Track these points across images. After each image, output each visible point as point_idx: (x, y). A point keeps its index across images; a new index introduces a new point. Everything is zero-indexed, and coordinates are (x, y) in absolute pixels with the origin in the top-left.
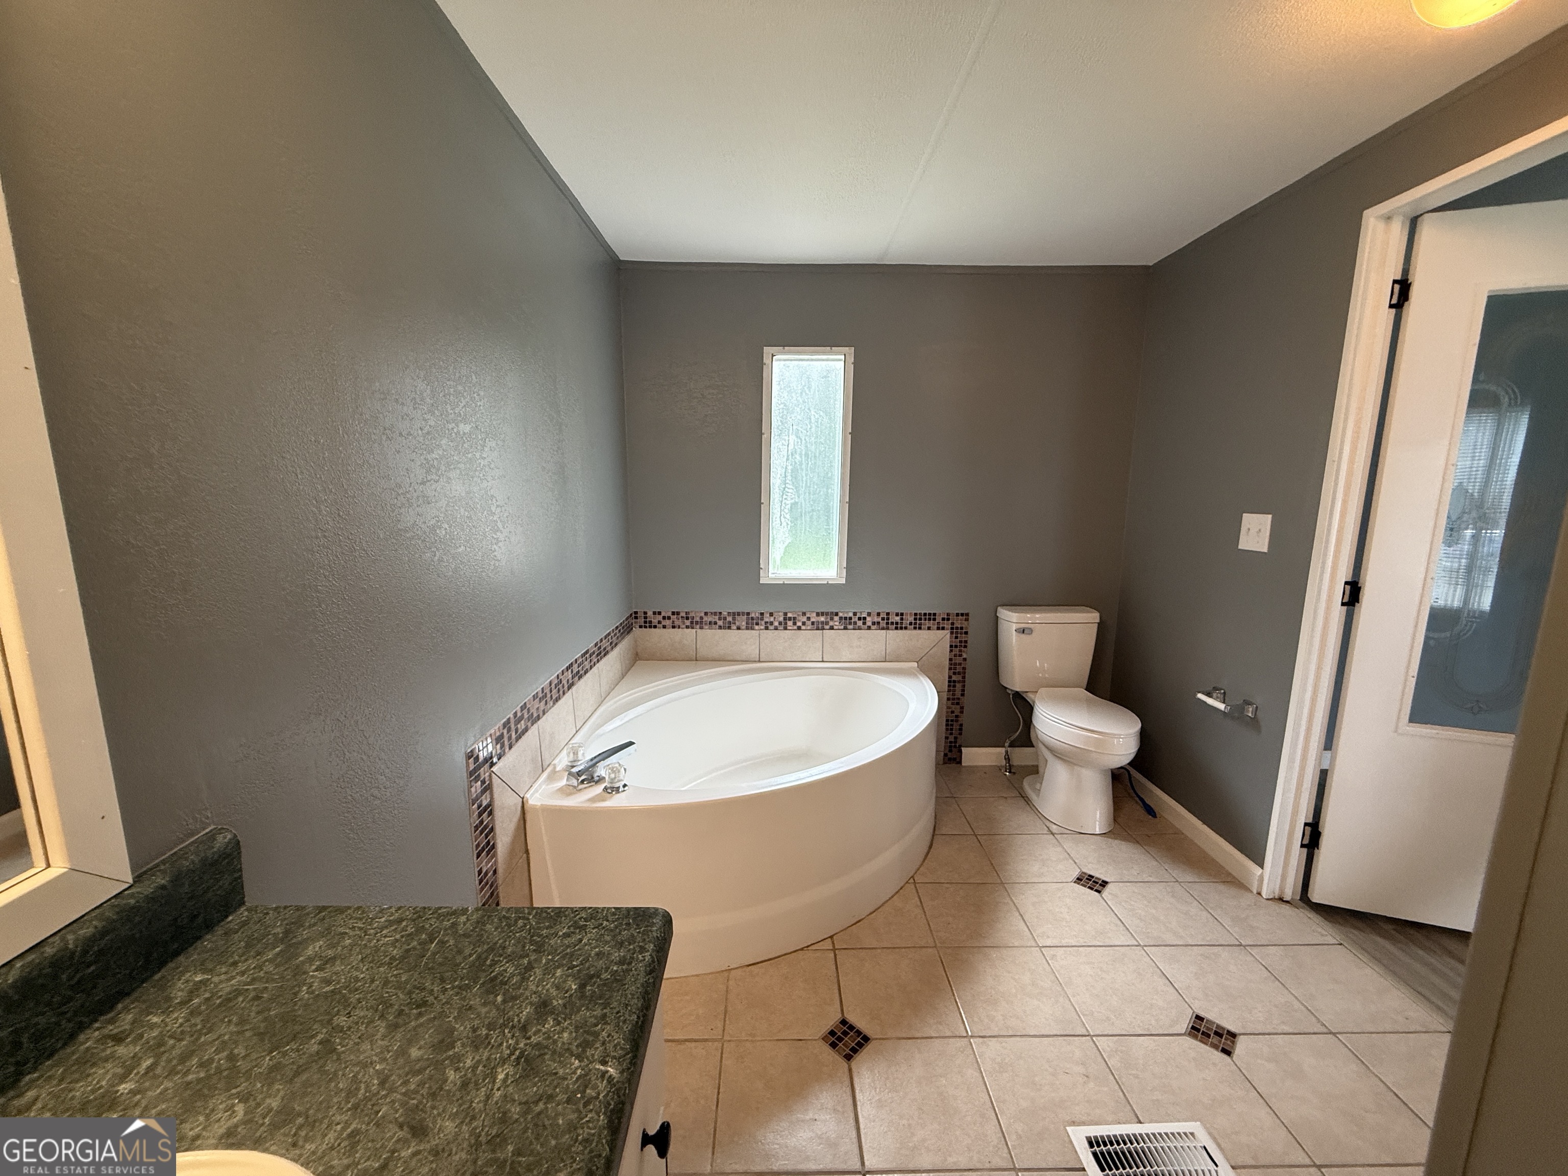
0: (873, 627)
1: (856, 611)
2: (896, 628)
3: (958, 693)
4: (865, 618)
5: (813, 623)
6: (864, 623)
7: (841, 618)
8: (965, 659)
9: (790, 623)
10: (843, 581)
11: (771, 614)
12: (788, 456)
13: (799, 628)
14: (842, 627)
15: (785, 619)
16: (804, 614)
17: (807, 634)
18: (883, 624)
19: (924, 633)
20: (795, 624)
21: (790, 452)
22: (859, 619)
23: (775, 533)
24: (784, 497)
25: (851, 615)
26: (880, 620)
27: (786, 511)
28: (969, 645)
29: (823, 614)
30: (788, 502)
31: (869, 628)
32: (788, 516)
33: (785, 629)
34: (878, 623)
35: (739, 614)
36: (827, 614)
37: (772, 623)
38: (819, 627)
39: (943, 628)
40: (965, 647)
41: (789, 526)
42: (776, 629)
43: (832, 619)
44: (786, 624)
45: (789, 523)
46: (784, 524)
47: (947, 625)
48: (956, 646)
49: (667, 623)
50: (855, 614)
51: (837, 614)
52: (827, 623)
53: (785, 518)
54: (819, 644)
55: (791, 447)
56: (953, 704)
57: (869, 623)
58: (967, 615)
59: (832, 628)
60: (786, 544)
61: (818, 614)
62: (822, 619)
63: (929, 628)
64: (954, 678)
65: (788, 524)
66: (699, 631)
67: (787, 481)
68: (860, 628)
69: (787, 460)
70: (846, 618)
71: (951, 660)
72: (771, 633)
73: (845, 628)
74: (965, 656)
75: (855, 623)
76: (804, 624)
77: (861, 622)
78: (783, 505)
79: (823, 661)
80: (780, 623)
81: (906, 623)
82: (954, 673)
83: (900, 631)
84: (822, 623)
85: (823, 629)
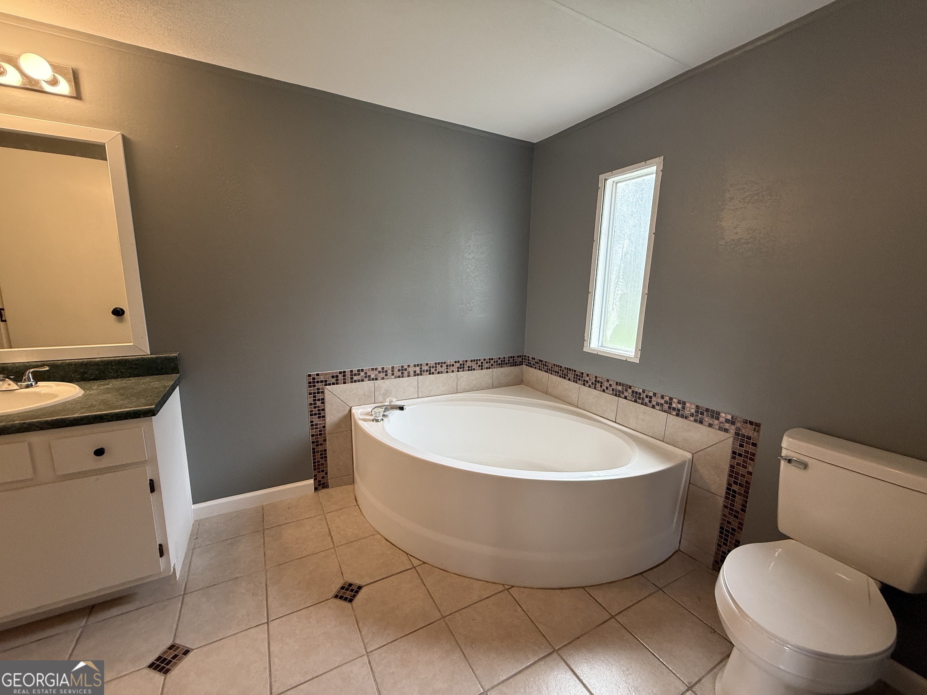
0: (658, 408)
1: (645, 389)
2: (677, 415)
3: (738, 507)
4: (651, 397)
5: (613, 390)
6: (650, 402)
7: (633, 392)
8: (750, 473)
9: (598, 385)
10: (637, 361)
11: (588, 375)
12: (622, 256)
13: (604, 391)
14: (633, 400)
15: (595, 381)
16: (608, 381)
17: (608, 397)
18: (666, 406)
19: (703, 429)
20: (601, 386)
21: (623, 253)
22: (647, 396)
23: (608, 316)
24: (617, 288)
25: (641, 391)
26: (663, 401)
27: (617, 299)
28: (757, 458)
29: (620, 384)
30: (619, 293)
31: (653, 407)
32: (618, 304)
33: (595, 388)
34: (662, 405)
35: (570, 370)
36: (623, 385)
37: (587, 382)
38: (618, 394)
39: (726, 431)
40: (753, 460)
41: (618, 312)
42: (590, 387)
43: (626, 390)
44: (596, 385)
45: (619, 309)
46: (615, 310)
47: (732, 429)
48: (740, 455)
49: (537, 365)
50: (644, 391)
51: (630, 387)
52: (623, 393)
53: (616, 304)
54: (614, 408)
55: (625, 250)
56: (730, 514)
57: (654, 403)
58: (758, 425)
59: (626, 398)
60: (615, 325)
61: (617, 383)
62: (620, 388)
63: (710, 425)
64: (735, 487)
65: (617, 310)
66: (550, 375)
67: (620, 276)
68: (646, 405)
69: (622, 259)
70: (636, 392)
71: (732, 466)
72: (585, 389)
73: (635, 401)
74: (750, 469)
75: (643, 399)
76: (607, 388)
77: (648, 399)
78: (616, 295)
79: (615, 422)
80: (592, 383)
81: (687, 412)
82: (736, 483)
83: (679, 419)
84: (619, 391)
85: (619, 396)
